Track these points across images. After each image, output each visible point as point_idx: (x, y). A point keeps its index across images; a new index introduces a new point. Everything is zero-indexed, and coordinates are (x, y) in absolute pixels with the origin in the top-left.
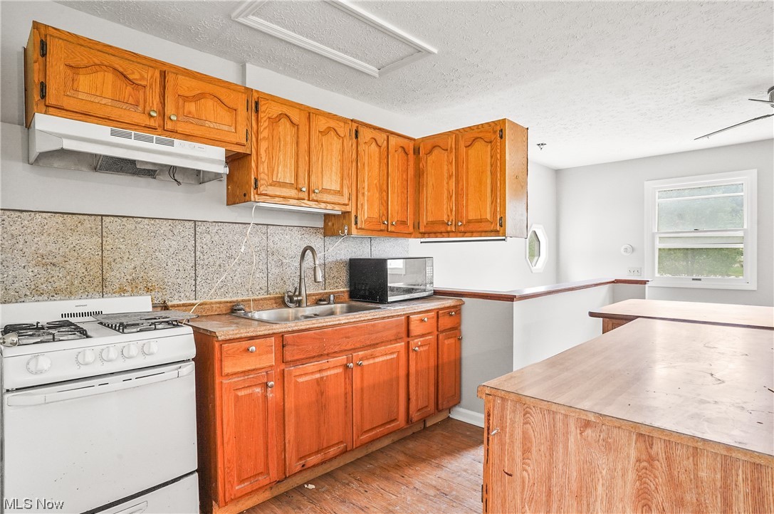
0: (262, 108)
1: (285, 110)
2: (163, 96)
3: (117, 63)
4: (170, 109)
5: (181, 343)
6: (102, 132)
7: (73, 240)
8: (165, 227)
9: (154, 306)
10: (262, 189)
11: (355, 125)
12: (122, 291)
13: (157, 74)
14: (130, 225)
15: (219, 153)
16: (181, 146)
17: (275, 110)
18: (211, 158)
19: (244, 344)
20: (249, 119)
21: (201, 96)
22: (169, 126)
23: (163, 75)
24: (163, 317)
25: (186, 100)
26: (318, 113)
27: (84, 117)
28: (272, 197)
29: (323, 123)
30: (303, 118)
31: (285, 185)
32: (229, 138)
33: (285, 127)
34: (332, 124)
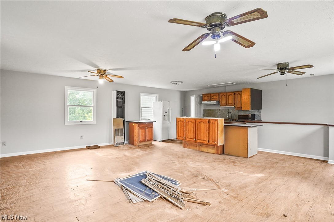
0: (220, 95)
3: (207, 95)
4: (211, 98)
8: (216, 110)
14: (213, 110)
16: (212, 102)
17: (222, 94)
18: (215, 102)
20: (219, 97)
21: (214, 96)
23: (210, 95)
25: (212, 96)
26: (229, 92)
27: (205, 101)
28: (222, 106)
29: (229, 94)
30: (226, 94)
31: (223, 104)
32: (217, 99)
33: (223, 97)
34: (231, 93)
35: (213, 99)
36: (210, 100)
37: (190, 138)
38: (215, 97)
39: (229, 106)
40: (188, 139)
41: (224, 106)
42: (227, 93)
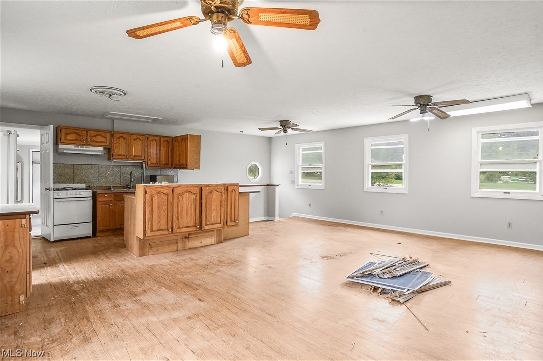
0: (114, 136)
1: (122, 135)
2: (87, 137)
3: (75, 131)
4: (89, 140)
5: (89, 193)
6: (73, 147)
7: (67, 170)
8: (90, 167)
9: (86, 187)
10: (114, 157)
11: (147, 136)
12: (78, 183)
13: (85, 132)
14: (80, 166)
15: (102, 149)
16: (91, 148)
17: (119, 136)
18: (99, 150)
19: (104, 195)
20: (111, 139)
21: (97, 135)
22: (89, 144)
23: (87, 132)
24: (88, 188)
25: (93, 137)
26: (133, 134)
27: (69, 144)
28: (118, 159)
29: (135, 137)
30: (128, 137)
31: (122, 156)
32: (105, 145)
33: (122, 140)
34: (139, 137)
35: (93, 142)
36: (88, 145)
37: (187, 227)
38: (99, 139)
39: (133, 160)
40: (178, 231)
41: (122, 159)
42: (131, 135)
